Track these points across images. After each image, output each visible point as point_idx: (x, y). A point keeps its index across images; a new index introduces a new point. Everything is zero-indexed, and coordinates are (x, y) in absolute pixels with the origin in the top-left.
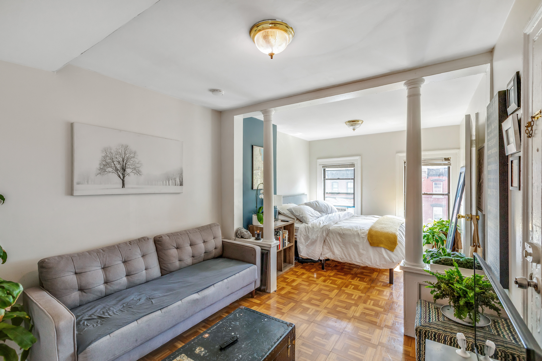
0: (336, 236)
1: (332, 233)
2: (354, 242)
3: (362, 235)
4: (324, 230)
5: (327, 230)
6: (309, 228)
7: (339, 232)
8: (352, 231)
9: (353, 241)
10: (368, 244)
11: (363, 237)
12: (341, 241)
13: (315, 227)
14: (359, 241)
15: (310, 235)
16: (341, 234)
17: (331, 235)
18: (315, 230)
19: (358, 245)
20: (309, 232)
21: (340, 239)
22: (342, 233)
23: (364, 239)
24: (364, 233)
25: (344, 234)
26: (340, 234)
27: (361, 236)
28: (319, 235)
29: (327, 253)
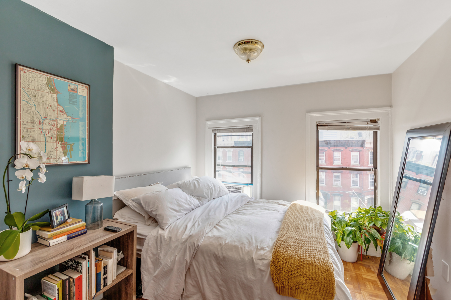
0: (210, 261)
1: (202, 253)
2: (244, 279)
3: (260, 263)
4: (188, 247)
5: (194, 248)
6: (163, 239)
7: (217, 253)
8: (241, 252)
9: (242, 276)
10: (270, 288)
11: (262, 268)
12: (219, 272)
13: (173, 239)
14: (254, 278)
15: (162, 256)
16: (219, 257)
17: (200, 259)
18: (173, 246)
19: (251, 288)
20: (162, 248)
21: (217, 269)
22: (220, 255)
23: (264, 273)
24: (264, 259)
25: (224, 257)
26: (216, 258)
27: (257, 267)
28: (176, 259)
29: (194, 295)
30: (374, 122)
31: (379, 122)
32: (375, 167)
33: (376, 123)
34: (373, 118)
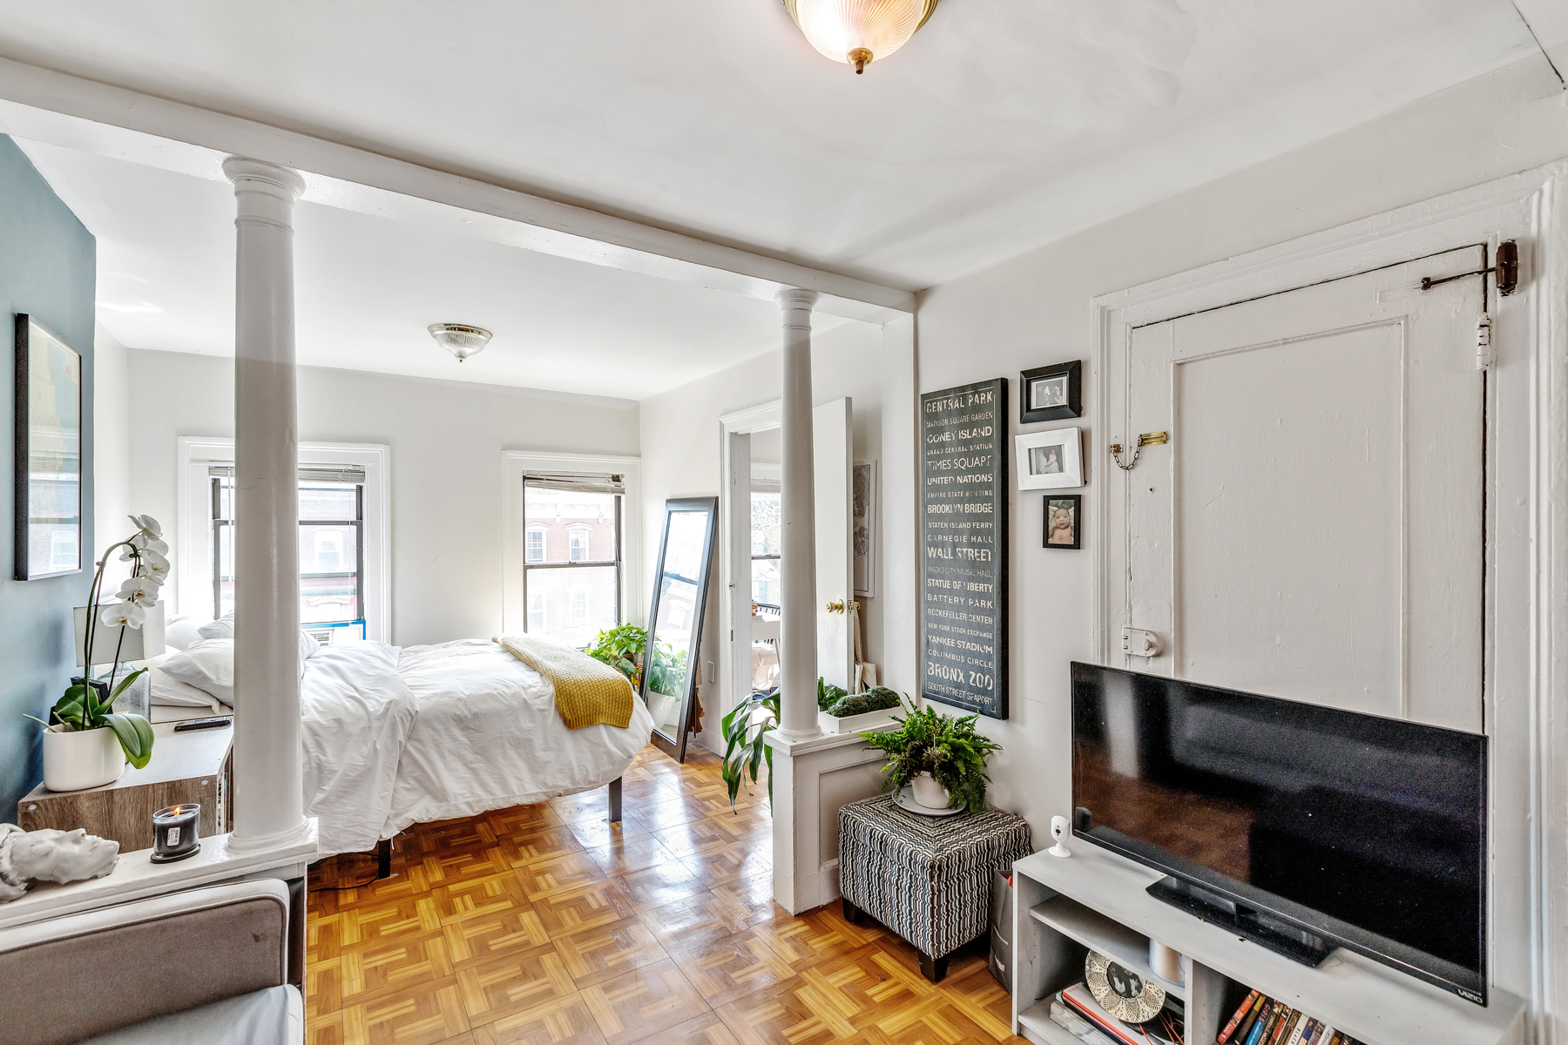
0: (447, 730)
1: (428, 723)
2: (517, 733)
3: (538, 701)
4: (398, 719)
5: (409, 718)
6: (316, 727)
7: (458, 713)
8: (501, 698)
9: (514, 729)
10: (559, 725)
11: (542, 707)
12: (467, 742)
13: (346, 719)
14: (533, 725)
15: (330, 757)
16: (466, 717)
17: (425, 733)
18: (355, 730)
19: (529, 740)
20: (325, 745)
21: (463, 739)
22: (466, 713)
23: (546, 713)
24: (542, 696)
25: (475, 715)
26: (460, 721)
27: (535, 708)
28: (378, 746)
29: (412, 805)
30: (616, 479)
31: (623, 480)
32: (619, 558)
33: (619, 481)
34: (616, 473)
